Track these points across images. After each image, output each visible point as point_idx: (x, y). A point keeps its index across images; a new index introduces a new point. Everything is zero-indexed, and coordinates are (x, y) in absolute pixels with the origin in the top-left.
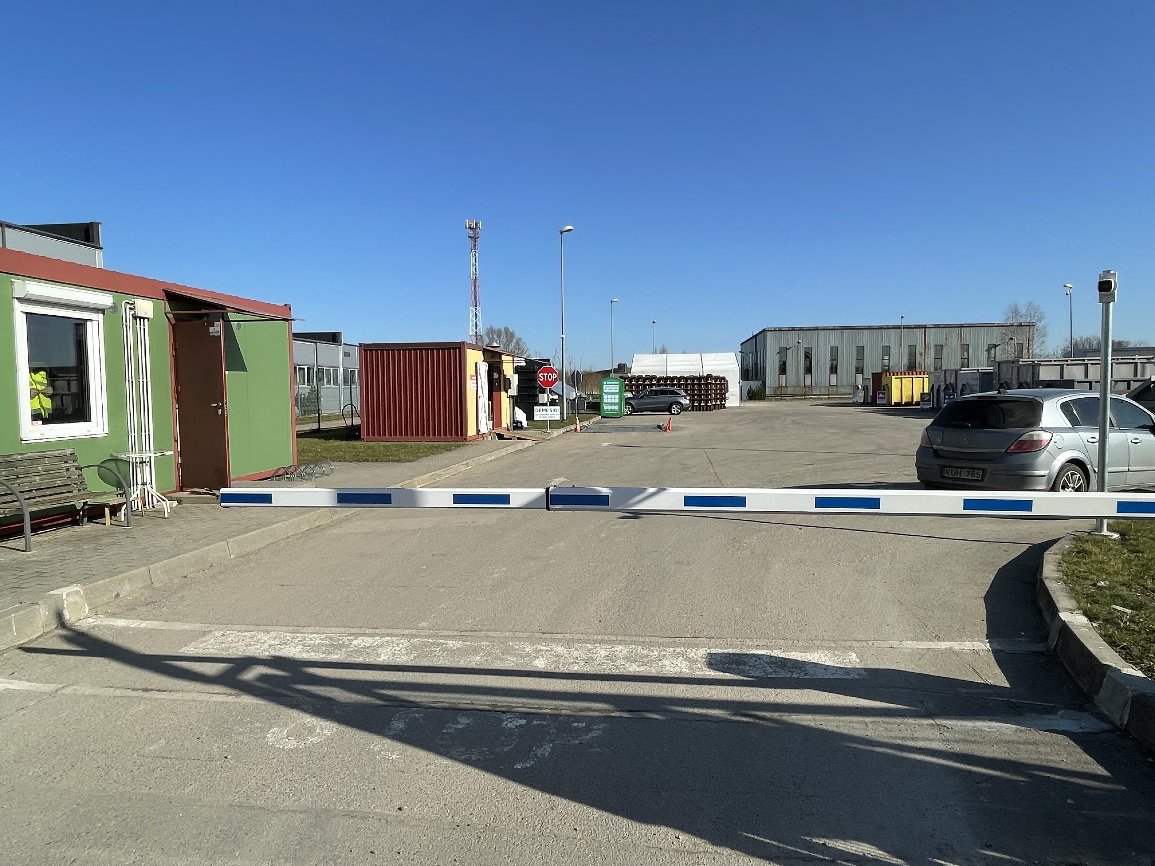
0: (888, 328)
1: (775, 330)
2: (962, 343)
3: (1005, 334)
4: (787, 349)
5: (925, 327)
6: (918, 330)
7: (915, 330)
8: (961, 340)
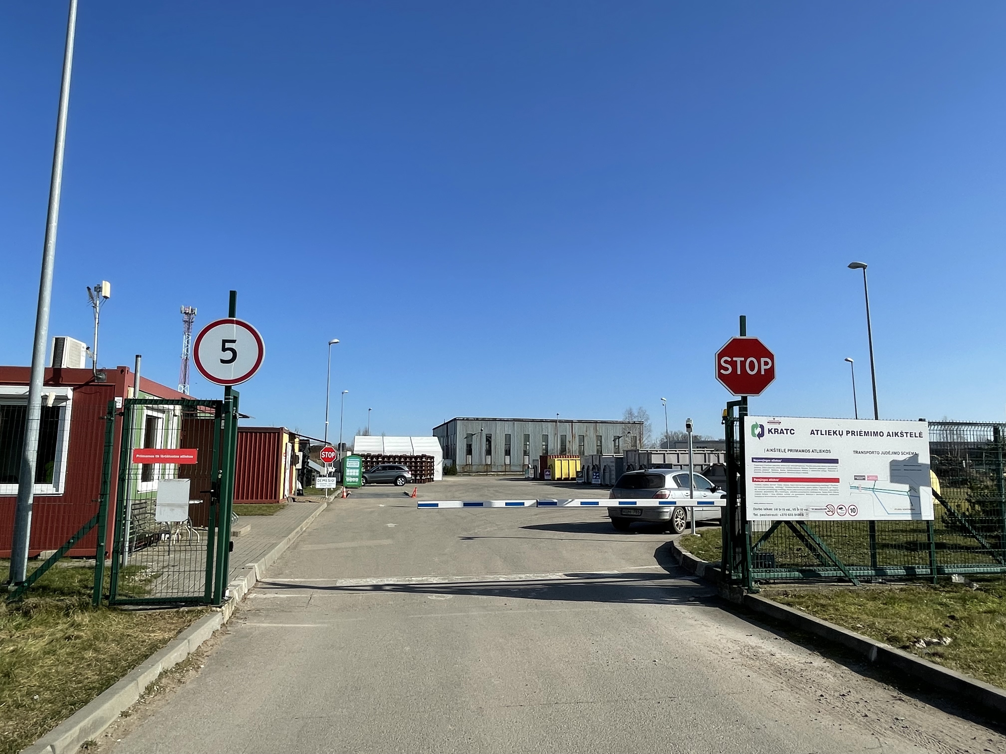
0: (546, 421)
1: (463, 420)
2: (597, 435)
3: (625, 429)
4: (473, 435)
5: (572, 422)
6: (567, 423)
7: (565, 423)
8: (596, 432)
